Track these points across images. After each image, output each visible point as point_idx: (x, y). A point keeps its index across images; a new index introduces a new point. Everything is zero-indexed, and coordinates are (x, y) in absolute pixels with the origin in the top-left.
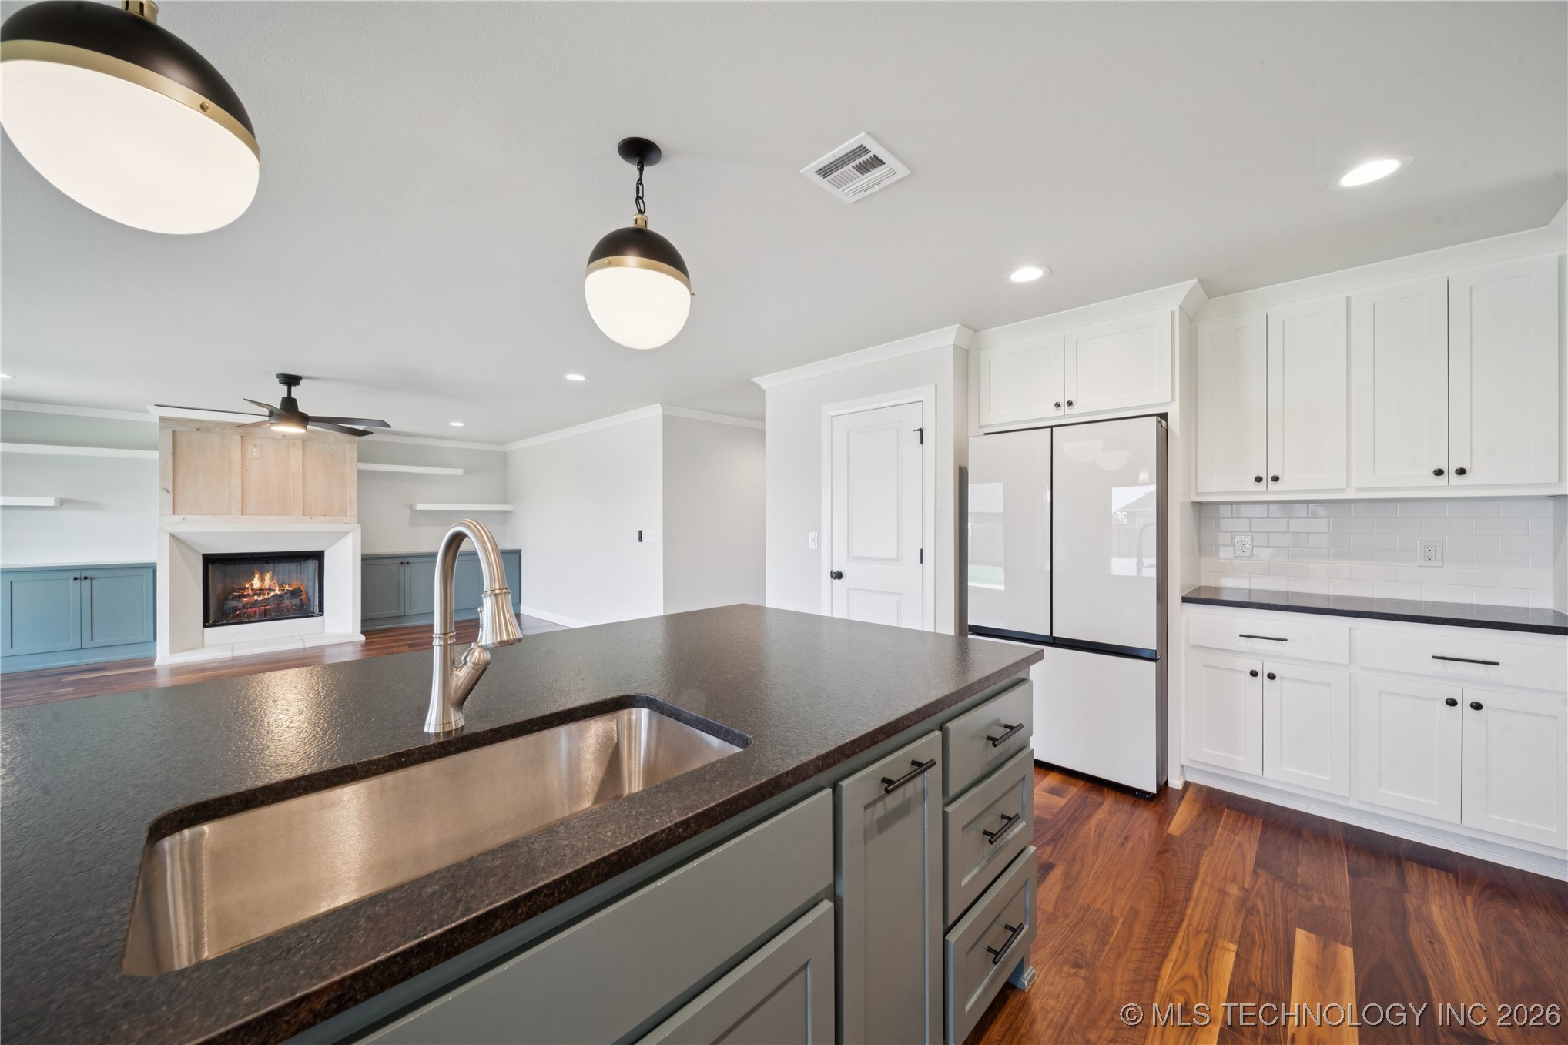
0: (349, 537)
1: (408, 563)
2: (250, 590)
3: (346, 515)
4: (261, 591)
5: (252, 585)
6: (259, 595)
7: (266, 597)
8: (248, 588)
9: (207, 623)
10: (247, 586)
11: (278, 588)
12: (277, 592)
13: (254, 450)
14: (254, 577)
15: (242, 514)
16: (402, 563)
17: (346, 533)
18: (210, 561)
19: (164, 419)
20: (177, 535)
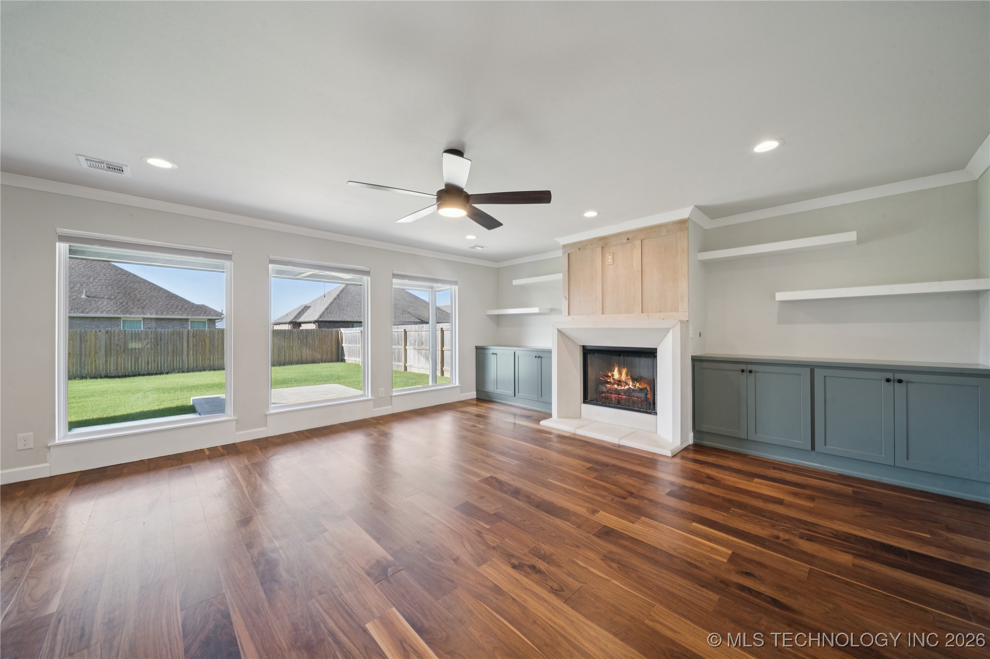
0: (670, 335)
1: (751, 372)
2: (612, 379)
3: (678, 311)
4: (619, 382)
5: (613, 375)
6: (618, 385)
7: (623, 388)
8: (610, 377)
9: (586, 400)
10: (610, 375)
11: (631, 383)
12: (631, 386)
13: (610, 257)
14: (615, 369)
15: (602, 314)
16: (743, 371)
17: (667, 330)
18: (588, 352)
19: (565, 246)
20: (560, 329)
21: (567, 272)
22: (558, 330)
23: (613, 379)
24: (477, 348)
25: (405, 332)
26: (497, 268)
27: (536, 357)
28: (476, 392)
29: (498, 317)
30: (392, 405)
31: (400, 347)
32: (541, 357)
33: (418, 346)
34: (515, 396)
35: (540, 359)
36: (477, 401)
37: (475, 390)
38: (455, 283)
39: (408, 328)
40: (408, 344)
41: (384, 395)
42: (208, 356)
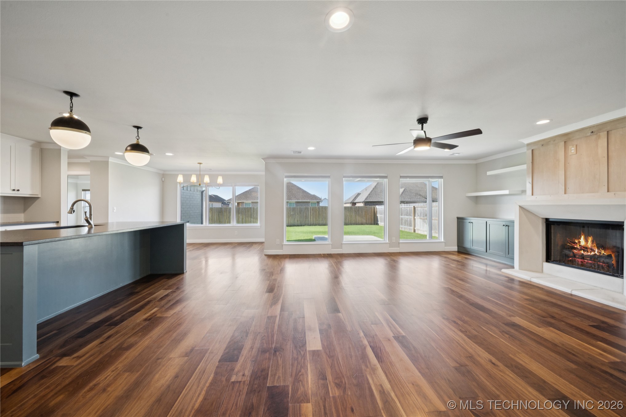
2: (578, 245)
4: (585, 249)
5: (579, 242)
6: (584, 251)
7: (589, 253)
8: (577, 243)
9: (548, 259)
10: (576, 241)
11: (597, 250)
12: (596, 252)
13: (573, 149)
14: (581, 237)
15: (565, 194)
19: (528, 145)
20: (522, 206)
21: (531, 164)
22: (520, 206)
23: (580, 245)
24: (458, 218)
25: (414, 208)
26: (476, 164)
27: (504, 225)
28: (457, 247)
29: (477, 197)
30: (399, 247)
31: (411, 217)
32: (508, 226)
33: (423, 217)
34: (486, 252)
35: (507, 227)
36: (458, 253)
37: (457, 246)
38: (441, 177)
39: (416, 205)
40: (416, 215)
41: (395, 242)
42: (317, 219)
